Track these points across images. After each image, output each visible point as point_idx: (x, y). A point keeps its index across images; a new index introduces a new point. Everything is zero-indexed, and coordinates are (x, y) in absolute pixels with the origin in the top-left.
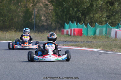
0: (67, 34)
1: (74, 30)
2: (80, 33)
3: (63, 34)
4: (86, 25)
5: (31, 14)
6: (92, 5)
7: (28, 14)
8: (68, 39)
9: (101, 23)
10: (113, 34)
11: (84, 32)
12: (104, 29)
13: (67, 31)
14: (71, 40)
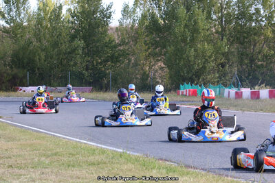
0: (182, 95)
1: (189, 90)
2: (195, 93)
3: (178, 94)
4: (200, 86)
5: (148, 76)
6: (204, 67)
7: (145, 76)
8: (184, 99)
9: (213, 84)
10: (226, 94)
11: (198, 92)
12: (218, 89)
13: (183, 92)
14: (188, 99)
